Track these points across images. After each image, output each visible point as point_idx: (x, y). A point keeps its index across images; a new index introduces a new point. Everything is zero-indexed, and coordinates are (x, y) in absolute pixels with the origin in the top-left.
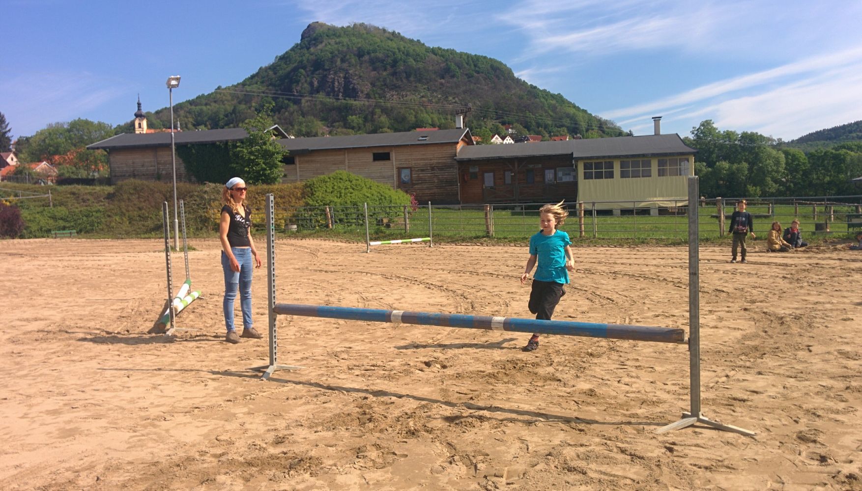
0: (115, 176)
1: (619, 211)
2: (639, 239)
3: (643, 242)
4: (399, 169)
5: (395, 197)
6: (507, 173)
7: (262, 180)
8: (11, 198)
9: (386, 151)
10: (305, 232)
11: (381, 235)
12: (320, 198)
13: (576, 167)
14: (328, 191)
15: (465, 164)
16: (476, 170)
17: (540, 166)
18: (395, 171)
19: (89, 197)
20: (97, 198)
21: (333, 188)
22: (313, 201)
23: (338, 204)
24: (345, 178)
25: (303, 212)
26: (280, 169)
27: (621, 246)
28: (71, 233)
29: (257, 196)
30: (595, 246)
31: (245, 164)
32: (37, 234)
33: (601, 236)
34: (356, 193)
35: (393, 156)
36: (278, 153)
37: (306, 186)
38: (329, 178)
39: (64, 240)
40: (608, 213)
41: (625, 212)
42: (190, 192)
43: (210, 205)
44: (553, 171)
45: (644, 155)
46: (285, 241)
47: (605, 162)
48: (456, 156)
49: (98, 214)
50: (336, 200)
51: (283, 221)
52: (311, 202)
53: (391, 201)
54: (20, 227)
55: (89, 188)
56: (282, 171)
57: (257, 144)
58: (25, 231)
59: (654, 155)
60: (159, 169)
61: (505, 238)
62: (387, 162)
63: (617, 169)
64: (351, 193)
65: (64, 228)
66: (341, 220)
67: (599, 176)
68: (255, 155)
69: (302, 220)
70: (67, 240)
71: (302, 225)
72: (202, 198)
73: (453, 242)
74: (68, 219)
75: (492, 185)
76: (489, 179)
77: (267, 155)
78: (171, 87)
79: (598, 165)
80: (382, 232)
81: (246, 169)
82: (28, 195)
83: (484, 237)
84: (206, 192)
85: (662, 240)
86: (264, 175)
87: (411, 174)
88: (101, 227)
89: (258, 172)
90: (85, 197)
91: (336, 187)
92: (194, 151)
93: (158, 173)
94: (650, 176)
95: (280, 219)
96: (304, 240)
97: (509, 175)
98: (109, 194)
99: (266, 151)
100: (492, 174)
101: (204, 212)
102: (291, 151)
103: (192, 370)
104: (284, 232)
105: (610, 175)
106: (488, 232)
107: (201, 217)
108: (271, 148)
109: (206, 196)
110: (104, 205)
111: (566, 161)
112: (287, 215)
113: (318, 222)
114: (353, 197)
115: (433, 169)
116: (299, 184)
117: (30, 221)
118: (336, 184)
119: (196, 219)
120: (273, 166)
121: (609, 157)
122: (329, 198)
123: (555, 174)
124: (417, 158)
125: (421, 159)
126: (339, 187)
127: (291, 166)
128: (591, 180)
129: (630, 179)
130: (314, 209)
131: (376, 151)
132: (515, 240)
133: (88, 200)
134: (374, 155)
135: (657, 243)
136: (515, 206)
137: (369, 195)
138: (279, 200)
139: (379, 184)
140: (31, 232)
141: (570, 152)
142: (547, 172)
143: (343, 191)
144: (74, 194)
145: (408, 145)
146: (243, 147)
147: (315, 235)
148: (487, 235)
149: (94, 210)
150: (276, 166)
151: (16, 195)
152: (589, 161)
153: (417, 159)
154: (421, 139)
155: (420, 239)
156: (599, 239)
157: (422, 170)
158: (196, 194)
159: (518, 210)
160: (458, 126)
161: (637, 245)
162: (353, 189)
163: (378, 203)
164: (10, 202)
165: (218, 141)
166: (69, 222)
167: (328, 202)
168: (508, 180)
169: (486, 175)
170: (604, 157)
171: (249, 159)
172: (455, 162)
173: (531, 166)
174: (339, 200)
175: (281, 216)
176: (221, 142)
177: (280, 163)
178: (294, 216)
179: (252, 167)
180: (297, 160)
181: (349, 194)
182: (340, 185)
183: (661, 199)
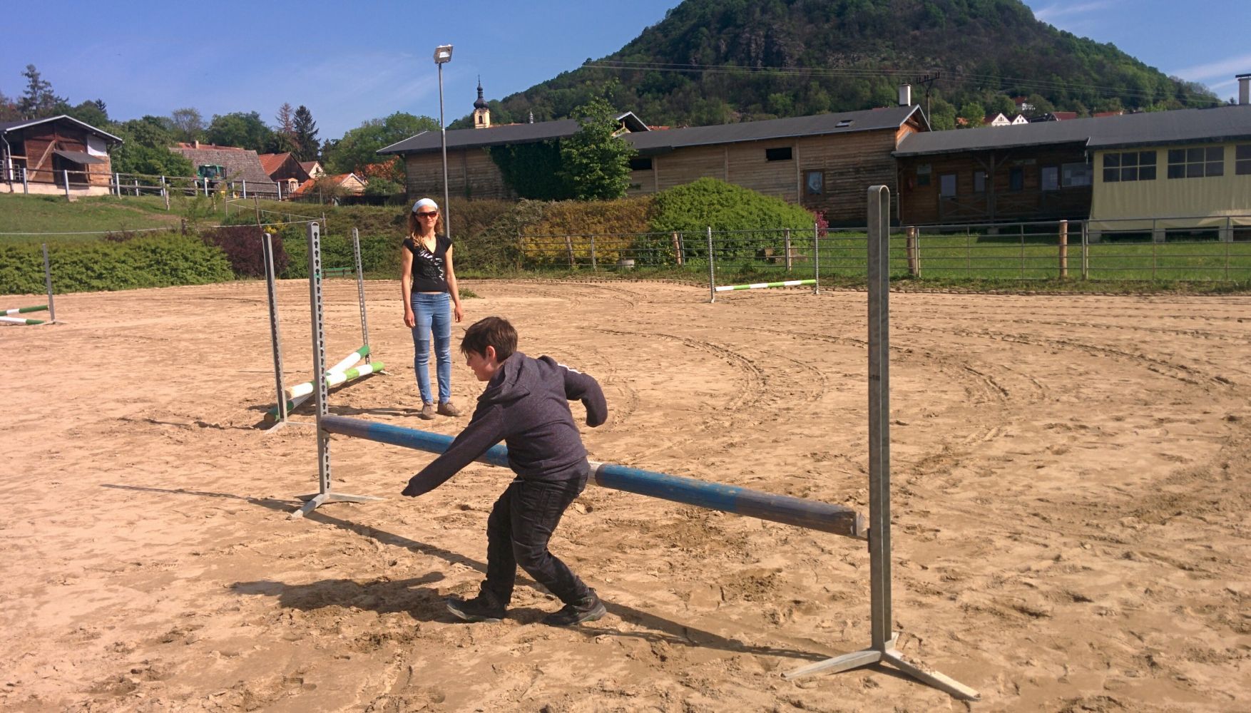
0: (413, 191)
1: (1164, 235)
2: (1159, 281)
3: (1165, 288)
4: (806, 173)
5: (786, 216)
6: (977, 174)
7: (599, 194)
8: (279, 224)
9: (786, 145)
10: (645, 270)
11: (750, 274)
12: (671, 218)
13: (1091, 159)
14: (684, 207)
15: (909, 162)
16: (926, 170)
17: (1034, 161)
18: (799, 176)
19: (372, 221)
20: (383, 222)
21: (692, 204)
22: (660, 223)
23: (697, 229)
24: (710, 188)
25: (645, 240)
26: (625, 177)
27: (1127, 293)
28: (343, 271)
29: (585, 218)
30: (1082, 293)
31: (575, 171)
32: (304, 272)
33: (1095, 278)
34: (725, 210)
35: (796, 153)
36: (622, 154)
37: (655, 202)
38: (688, 189)
39: (334, 281)
40: (1142, 237)
41: (1173, 236)
42: (498, 213)
43: (522, 232)
44: (1055, 169)
45: (1210, 140)
46: (613, 284)
47: (1142, 154)
48: (894, 149)
49: (382, 245)
50: (694, 221)
51: (616, 254)
52: (657, 226)
53: (780, 223)
54: (282, 262)
55: (375, 209)
56: (626, 181)
57: (593, 141)
58: (288, 268)
59: (1228, 139)
60: (468, 180)
61: (937, 280)
62: (787, 163)
63: (1162, 164)
64: (718, 211)
65: (338, 264)
66: (701, 253)
67: (1131, 176)
68: (589, 158)
69: (643, 252)
70: (339, 280)
71: (643, 259)
72: (513, 221)
73: (854, 286)
74: (345, 252)
75: (953, 193)
76: (948, 185)
77: (606, 157)
78: (440, 62)
79: (1129, 159)
80: (752, 271)
81: (578, 179)
82: (300, 219)
83: (904, 278)
84: (519, 213)
85: (1200, 284)
86: (602, 187)
87: (824, 179)
88: (382, 263)
89: (593, 182)
90: (368, 221)
91: (696, 203)
92: (513, 154)
93: (467, 186)
94: (1221, 174)
95: (613, 251)
96: (639, 283)
97: (981, 177)
98: (398, 216)
99: (604, 151)
100: (953, 177)
101: (513, 242)
102: (643, 151)
103: (219, 495)
104: (614, 270)
105: (1149, 174)
106: (911, 271)
107: (509, 248)
108: (611, 146)
109: (518, 218)
110: (390, 233)
111: (1075, 152)
112: (623, 244)
113: (667, 254)
114: (721, 217)
115: (857, 171)
116: (646, 199)
117: (297, 254)
118: (697, 198)
119: (501, 251)
120: (614, 173)
121: (1149, 144)
122: (685, 218)
123: (1059, 173)
124: (830, 155)
125: (839, 157)
126: (701, 203)
127: (646, 173)
128: (1115, 184)
129: (1186, 180)
130: (661, 236)
131: (770, 146)
132: (953, 283)
133: (372, 225)
134: (768, 151)
135: (1191, 290)
136: (989, 227)
137: (745, 214)
138: (614, 223)
139: (763, 197)
140: (296, 271)
141: (1083, 139)
142: (1045, 171)
143: (706, 208)
144: (355, 217)
145: (819, 135)
146: (572, 147)
147: (657, 275)
148: (910, 276)
149: (376, 239)
150: (617, 173)
151: (285, 220)
152: (1113, 152)
153: (834, 157)
154: (841, 124)
155: (798, 282)
156: (1092, 281)
157: (842, 174)
158: (506, 215)
159: (993, 233)
160: (901, 102)
161: (1153, 293)
162: (722, 205)
163: (758, 226)
164: (277, 229)
165: (546, 138)
166: (345, 255)
167: (682, 225)
168: (980, 186)
169: (943, 178)
170: (1139, 145)
171: (581, 164)
172: (893, 159)
173: (1018, 163)
174: (697, 223)
175: (613, 247)
176: (550, 139)
177: (624, 169)
178: (632, 246)
179: (584, 176)
180: (655, 164)
181: (714, 213)
182: (702, 198)
183: (1239, 212)
